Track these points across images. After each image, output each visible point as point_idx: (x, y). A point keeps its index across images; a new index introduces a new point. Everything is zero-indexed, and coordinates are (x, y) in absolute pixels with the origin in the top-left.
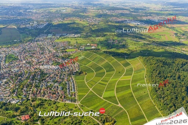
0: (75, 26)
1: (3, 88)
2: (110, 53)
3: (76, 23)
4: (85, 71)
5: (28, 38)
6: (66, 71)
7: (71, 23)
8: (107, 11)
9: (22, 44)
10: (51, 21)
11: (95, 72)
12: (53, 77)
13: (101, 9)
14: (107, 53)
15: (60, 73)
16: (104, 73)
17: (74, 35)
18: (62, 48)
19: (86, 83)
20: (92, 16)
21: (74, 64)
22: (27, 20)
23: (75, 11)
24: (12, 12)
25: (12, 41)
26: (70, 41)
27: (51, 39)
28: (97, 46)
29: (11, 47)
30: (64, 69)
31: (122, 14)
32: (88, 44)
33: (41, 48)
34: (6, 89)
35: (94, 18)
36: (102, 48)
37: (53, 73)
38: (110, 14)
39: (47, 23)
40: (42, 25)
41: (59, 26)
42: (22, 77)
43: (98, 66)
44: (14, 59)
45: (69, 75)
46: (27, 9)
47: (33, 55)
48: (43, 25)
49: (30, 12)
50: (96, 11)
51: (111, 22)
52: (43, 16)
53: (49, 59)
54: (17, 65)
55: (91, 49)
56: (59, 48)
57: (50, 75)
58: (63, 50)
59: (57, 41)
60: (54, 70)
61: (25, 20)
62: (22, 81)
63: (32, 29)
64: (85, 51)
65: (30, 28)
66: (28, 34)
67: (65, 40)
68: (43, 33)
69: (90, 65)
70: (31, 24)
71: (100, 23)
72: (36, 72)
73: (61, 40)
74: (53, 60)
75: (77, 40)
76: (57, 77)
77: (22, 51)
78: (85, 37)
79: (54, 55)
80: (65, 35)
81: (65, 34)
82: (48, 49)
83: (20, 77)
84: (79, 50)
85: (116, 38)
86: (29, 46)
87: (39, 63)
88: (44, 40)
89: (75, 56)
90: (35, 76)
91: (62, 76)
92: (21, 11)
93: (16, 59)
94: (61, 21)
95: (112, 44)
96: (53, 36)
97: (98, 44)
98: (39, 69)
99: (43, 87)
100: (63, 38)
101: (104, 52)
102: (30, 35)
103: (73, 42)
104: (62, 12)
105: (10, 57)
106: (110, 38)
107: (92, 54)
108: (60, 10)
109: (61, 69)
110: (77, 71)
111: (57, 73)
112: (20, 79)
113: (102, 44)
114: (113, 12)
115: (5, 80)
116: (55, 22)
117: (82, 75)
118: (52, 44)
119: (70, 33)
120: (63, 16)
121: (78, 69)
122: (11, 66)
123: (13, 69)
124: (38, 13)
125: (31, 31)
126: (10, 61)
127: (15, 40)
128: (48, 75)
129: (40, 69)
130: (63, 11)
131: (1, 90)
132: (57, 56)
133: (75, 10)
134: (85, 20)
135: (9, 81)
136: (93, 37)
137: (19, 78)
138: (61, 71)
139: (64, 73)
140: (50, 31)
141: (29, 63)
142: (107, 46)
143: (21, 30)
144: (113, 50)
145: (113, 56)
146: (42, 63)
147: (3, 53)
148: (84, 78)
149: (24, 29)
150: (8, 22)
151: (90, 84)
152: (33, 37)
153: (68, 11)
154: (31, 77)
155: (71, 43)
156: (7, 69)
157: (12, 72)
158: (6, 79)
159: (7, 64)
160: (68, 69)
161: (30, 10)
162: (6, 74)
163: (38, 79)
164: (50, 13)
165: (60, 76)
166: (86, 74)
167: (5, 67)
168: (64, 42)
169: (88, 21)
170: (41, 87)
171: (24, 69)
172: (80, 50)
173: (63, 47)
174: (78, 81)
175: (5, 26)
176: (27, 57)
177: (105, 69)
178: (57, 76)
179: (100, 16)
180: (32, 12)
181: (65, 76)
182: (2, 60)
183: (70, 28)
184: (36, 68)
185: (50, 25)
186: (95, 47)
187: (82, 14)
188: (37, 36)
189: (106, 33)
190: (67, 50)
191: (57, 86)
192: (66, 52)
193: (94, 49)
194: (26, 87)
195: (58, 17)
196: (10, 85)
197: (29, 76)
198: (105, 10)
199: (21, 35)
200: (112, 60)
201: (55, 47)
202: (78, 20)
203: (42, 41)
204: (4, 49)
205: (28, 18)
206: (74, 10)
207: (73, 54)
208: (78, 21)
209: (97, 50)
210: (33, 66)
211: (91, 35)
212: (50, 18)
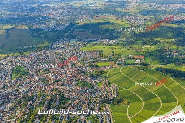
0: (110, 27)
1: (7, 117)
2: (168, 71)
3: (111, 23)
4: (127, 98)
5: (43, 44)
6: (97, 97)
7: (103, 24)
8: (157, 6)
9: (35, 52)
10: (74, 20)
11: (144, 100)
12: (78, 104)
13: (147, 3)
14: (161, 71)
15: (89, 99)
16: (159, 103)
17: (108, 42)
18: (91, 60)
19: (129, 118)
20: (134, 13)
21: (110, 86)
22: (42, 17)
23: (109, 5)
24: (22, 8)
25: (22, 47)
26: (102, 49)
27: (75, 46)
28: (145, 59)
29: (20, 56)
30: (93, 93)
31: (181, 10)
32: (130, 56)
33: (60, 59)
34: (11, 119)
35: (137, 15)
36: (153, 63)
37: (77, 98)
38: (161, 10)
39: (70, 22)
40: (62, 25)
41: (86, 27)
42: (34, 102)
43: (148, 92)
44: (23, 74)
45: (103, 103)
46: (42, 3)
47: (49, 69)
48: (64, 25)
49: (46, 7)
50: (140, 5)
52: (63, 12)
53: (73, 76)
54: (27, 82)
55: (135, 63)
56: (87, 60)
57: (73, 102)
58: (92, 63)
59: (83, 49)
60: (80, 94)
61: (39, 19)
62: (33, 107)
63: (48, 31)
64: (126, 67)
65: (46, 30)
66: (43, 38)
67: (95, 48)
68: (64, 37)
69: (135, 90)
70: (47, 23)
71: (146, 24)
72: (54, 96)
73: (90, 49)
74: (78, 77)
75: (112, 48)
76: (83, 105)
77: (35, 62)
78: (125, 45)
79: (79, 70)
80: (95, 41)
81: (96, 40)
82: (71, 61)
83: (31, 102)
84: (116, 65)
85: (174, 47)
86: (44, 55)
87: (57, 81)
88: (66, 47)
89: (111, 74)
90: (52, 102)
91: (92, 104)
92: (34, 5)
93: (25, 73)
94: (88, 20)
95: (169, 57)
96: (77, 41)
97: (145, 56)
98: (57, 91)
99: (64, 119)
100: (92, 44)
101: (158, 69)
102: (46, 39)
103: (107, 51)
104: (89, 7)
105: (18, 71)
106: (164, 47)
107: (139, 71)
108: (87, 5)
109: (90, 92)
110: (114, 98)
111: (83, 98)
112: (31, 105)
113: (152, 57)
114: (166, 7)
115: (10, 105)
116: (81, 22)
117: (123, 104)
118: (77, 53)
119: (102, 38)
120: (92, 13)
121: (116, 94)
122: (19, 83)
123: (21, 88)
124: (57, 9)
125: (47, 34)
126: (18, 76)
127: (25, 45)
128: (70, 102)
129: (59, 91)
130: (91, 5)
131: (5, 120)
132: (84, 72)
133: (109, 4)
134: (123, 18)
135: (15, 106)
136: (138, 45)
137: (29, 103)
138: (90, 95)
139: (94, 99)
140: (74, 34)
141: (43, 81)
143: (34, 32)
144: (170, 66)
145: (171, 77)
146: (62, 82)
147: (9, 64)
148: (126, 111)
149: (37, 30)
150: (17, 21)
151: (136, 120)
152: (49, 42)
153: (98, 6)
154: (46, 103)
155: (104, 53)
156: (13, 89)
157: (19, 93)
158: (11, 102)
159: (13, 81)
160: (100, 94)
161: (46, 5)
162: (12, 95)
163: (56, 107)
164: (72, 8)
165: (88, 104)
166: (129, 104)
167: (10, 85)
168: (94, 51)
169: (129, 20)
170: (61, 119)
171: (36, 89)
172: (119, 64)
173: (92, 58)
174: (117, 114)
175: (14, 26)
176: (41, 72)
177: (159, 97)
178: (84, 103)
179: (146, 12)
180: (49, 8)
181: (95, 104)
182: (7, 74)
183: (102, 30)
184: (54, 90)
185: (73, 26)
186: (141, 60)
187: (119, 10)
188: (54, 42)
189: (157, 39)
190: (98, 64)
191: (84, 120)
192: (97, 66)
193: (140, 64)
194: (39, 119)
195: (85, 14)
196: (16, 112)
197: (43, 101)
198: (154, 4)
199: (34, 39)
200: (171, 83)
201: (81, 58)
202: (113, 18)
203: (62, 48)
204: (11, 59)
205: (43, 15)
206: (107, 4)
207: (107, 71)
208: (113, 19)
209: (144, 66)
210: (49, 86)
211: (134, 42)
212: (73, 16)
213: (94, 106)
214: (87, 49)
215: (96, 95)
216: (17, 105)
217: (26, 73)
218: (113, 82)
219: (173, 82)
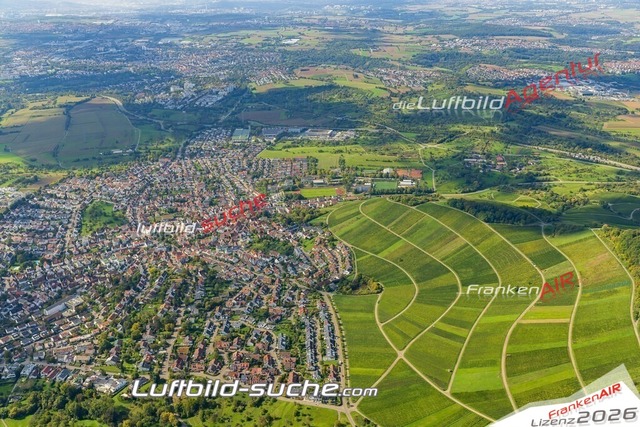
0: (336, 98)
1: (69, 332)
2: (478, 208)
3: (338, 87)
4: (377, 277)
5: (162, 143)
6: (300, 275)
7: (319, 89)
8: (459, 41)
9: (140, 165)
10: (244, 79)
11: (418, 281)
12: (253, 295)
13: (433, 33)
14: (463, 208)
15: (280, 281)
16: (455, 288)
17: (331, 135)
18: (285, 184)
19: (380, 326)
20: (399, 61)
21: (334, 247)
22: (160, 74)
23: (336, 40)
24: (106, 48)
25: (106, 151)
26: (316, 155)
27: (246, 147)
28: (423, 179)
29: (101, 176)
30: (292, 265)
31: (518, 51)
32: (385, 171)
33: (208, 182)
34: (80, 334)
35: (407, 67)
36: (444, 187)
37: (251, 280)
38: (469, 51)
39: (232, 86)
40: (211, 93)
41: (275, 97)
42: (138, 291)
43: (428, 260)
44: (111, 222)
45: (314, 290)
46: (159, 36)
47: (179, 209)
48: (217, 93)
49: (170, 45)
50: (416, 39)
51: (476, 82)
52: (215, 59)
53: (239, 224)
54: (121, 242)
55: (398, 190)
56: (276, 183)
57: (241, 289)
58: (288, 190)
59: (265, 155)
60: (257, 270)
61: (153, 77)
62: (138, 305)
63: (176, 109)
64: (374, 198)
65: (170, 107)
66: (162, 127)
67: (297, 152)
68: (216, 124)
69: (397, 255)
70: (172, 89)
71: (430, 88)
72: (190, 275)
73: (283, 154)
74: (253, 228)
75: (341, 151)
76: (265, 297)
77: (141, 191)
78: (373, 143)
80: (296, 134)
81: (299, 130)
82: (235, 187)
83: (131, 292)
84: (351, 194)
85: (497, 147)
86: (166, 173)
87: (200, 238)
88: (220, 152)
89: (338, 217)
90: (186, 290)
91: (287, 294)
92: (138, 43)
93: (116, 219)
94: (280, 79)
95: (484, 173)
96: (251, 135)
97: (424, 172)
98: (198, 264)
99: (215, 333)
100: (289, 143)
101: (454, 203)
102: (170, 130)
103: (328, 159)
104: (284, 45)
105: (97, 213)
106: (473, 147)
107: (407, 209)
108: (278, 40)
109: (282, 263)
110: (343, 278)
111: (266, 279)
112: (131, 299)
113: (441, 172)
114: (481, 45)
115: (77, 300)
116: (261, 85)
117: (365, 291)
118: (250, 165)
119: (315, 126)
120: (289, 61)
121: (349, 266)
122: (100, 245)
123: (107, 258)
124: (198, 52)
125: (172, 118)
126: (98, 226)
127: (115, 148)
128: (232, 288)
129: (204, 264)
130: (289, 42)
131: (64, 338)
132: (267, 214)
133: (333, 36)
134: (371, 74)
135: (91, 303)
136: (407, 142)
137: (127, 293)
138: (283, 272)
139: (294, 281)
140: (242, 116)
141: (163, 239)
142: (463, 180)
143: (139, 112)
144: (486, 195)
145: (488, 221)
146: (212, 239)
147: (73, 196)
148: (373, 308)
149: (147, 107)
150: (92, 83)
151: (397, 330)
152: (178, 139)
153: (307, 43)
154: (169, 293)
155: (321, 165)
156: (86, 259)
157: (102, 269)
158: (81, 294)
159: (85, 240)
160: (308, 268)
161: (169, 41)
162: (81, 275)
163: (197, 303)
164: (240, 48)
165: (278, 294)
166: (380, 290)
167: (77, 249)
168: (295, 160)
169: (385, 78)
170: (208, 332)
171: (144, 260)
172: (356, 192)
173: (290, 178)
174: (350, 315)
175: (84, 98)
176: (157, 214)
177: (457, 272)
178: (267, 291)
179: (430, 59)
180: (177, 48)
181: (296, 294)
182: (69, 222)
183: (316, 106)
184: (191, 260)
185: (240, 95)
186: (414, 180)
187: (361, 52)
188: (192, 137)
189: (456, 128)
190: (305, 192)
191: (267, 333)
192: (301, 198)
193: (412, 191)
194: (153, 333)
195: (271, 64)
196: (93, 317)
197: (163, 287)
198: (452, 36)
199: (138, 131)
200: (486, 238)
201: (260, 179)
202: (345, 74)
203: (211, 154)
204: (79, 184)
205: (162, 68)
206: (330, 37)
207: (328, 209)
208: (344, 78)
209: (420, 196)
210: (179, 251)
211: (397, 135)
212: (242, 69)
213: (293, 297)
214: (276, 154)
215: (299, 271)
216: (97, 301)
217: (118, 220)
218: (341, 236)
219: (491, 234)
